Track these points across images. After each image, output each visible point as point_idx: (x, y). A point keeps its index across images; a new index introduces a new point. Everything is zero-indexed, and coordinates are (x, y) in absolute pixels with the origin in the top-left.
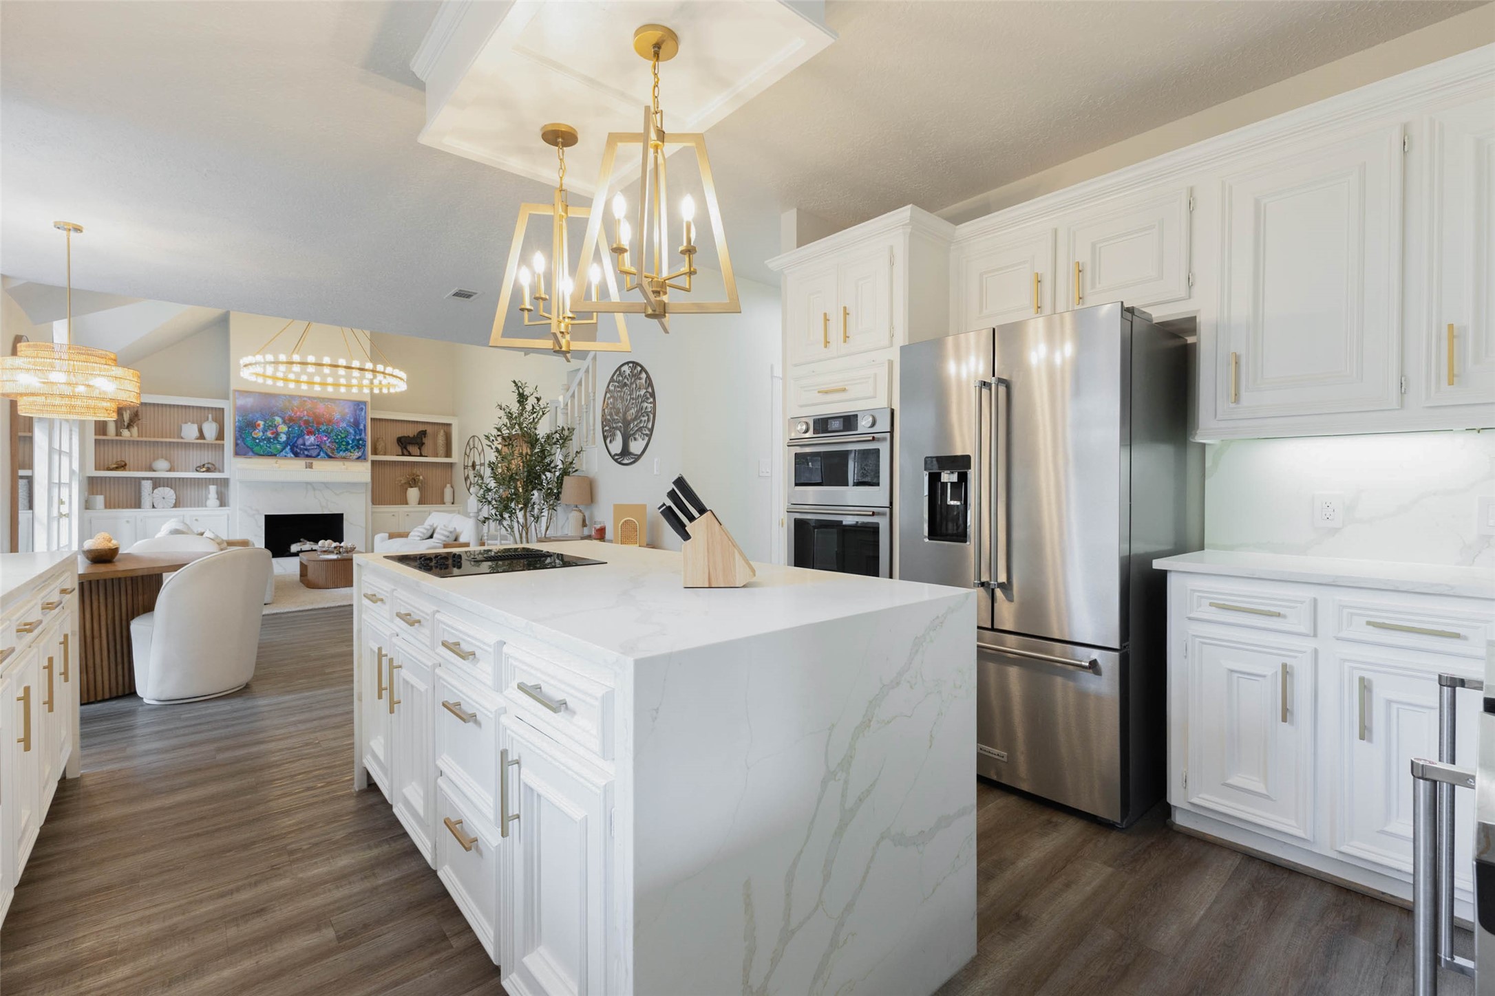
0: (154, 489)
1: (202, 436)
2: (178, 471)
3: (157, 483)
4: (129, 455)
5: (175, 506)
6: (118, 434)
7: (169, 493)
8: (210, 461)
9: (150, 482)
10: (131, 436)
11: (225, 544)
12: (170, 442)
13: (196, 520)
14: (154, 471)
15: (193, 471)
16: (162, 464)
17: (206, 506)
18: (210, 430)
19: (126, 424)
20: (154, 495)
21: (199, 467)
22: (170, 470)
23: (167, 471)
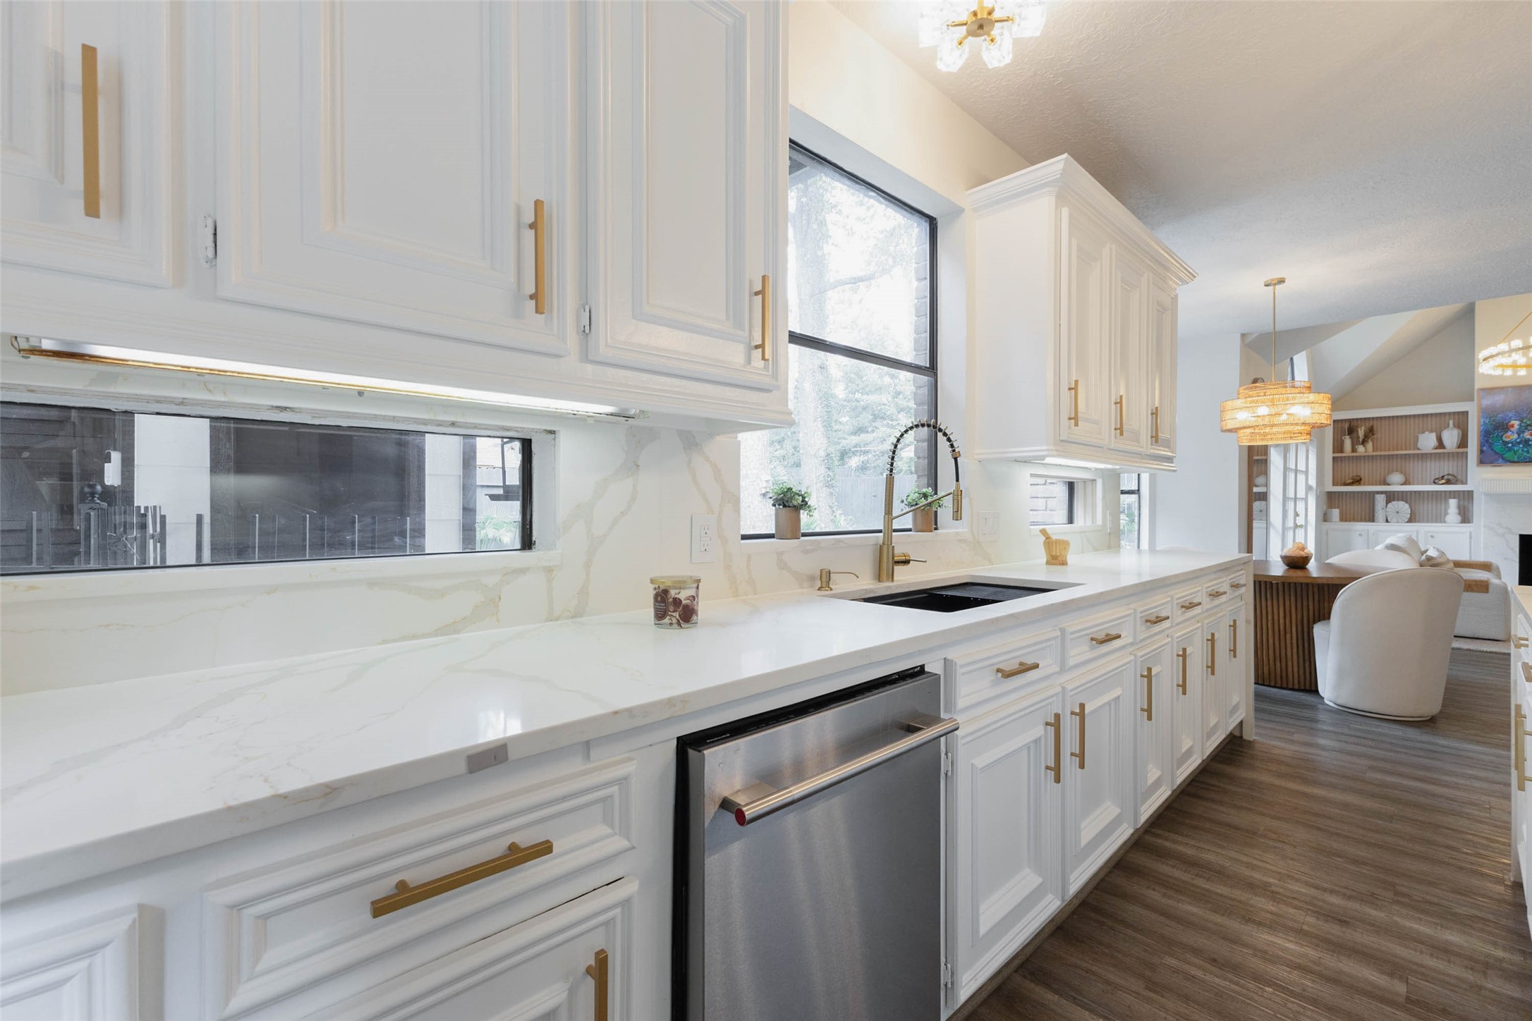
0: (1387, 503)
1: (1441, 444)
2: (1413, 484)
3: (1391, 497)
4: (1364, 470)
5: (1410, 521)
6: (1354, 450)
7: (1403, 507)
8: (1451, 472)
9: (1383, 496)
10: (1366, 452)
11: (1452, 565)
12: (1406, 455)
13: (1432, 536)
14: (1388, 485)
15: (1430, 484)
16: (1396, 477)
17: (1445, 522)
18: (1451, 437)
19: (1361, 440)
20: (1388, 509)
21: (1437, 479)
22: (1405, 484)
23: (1402, 485)
